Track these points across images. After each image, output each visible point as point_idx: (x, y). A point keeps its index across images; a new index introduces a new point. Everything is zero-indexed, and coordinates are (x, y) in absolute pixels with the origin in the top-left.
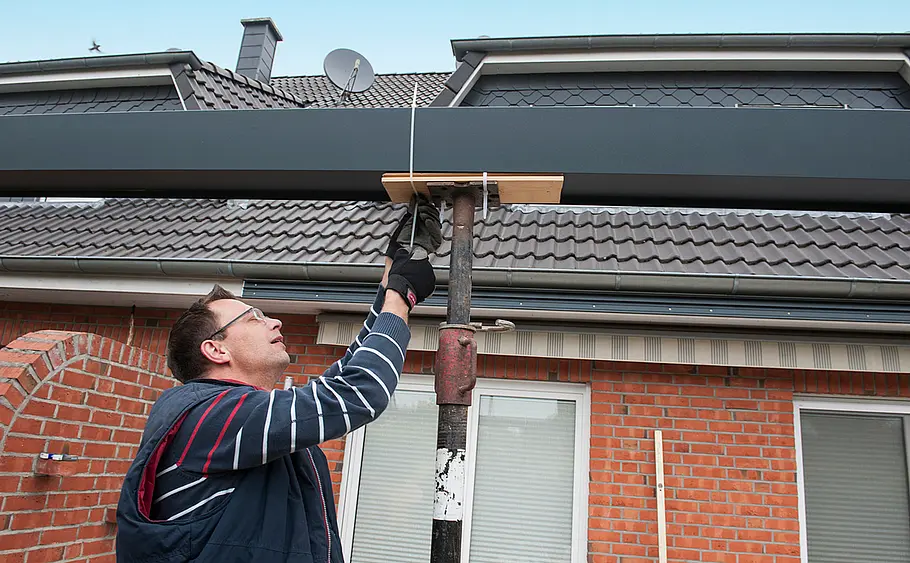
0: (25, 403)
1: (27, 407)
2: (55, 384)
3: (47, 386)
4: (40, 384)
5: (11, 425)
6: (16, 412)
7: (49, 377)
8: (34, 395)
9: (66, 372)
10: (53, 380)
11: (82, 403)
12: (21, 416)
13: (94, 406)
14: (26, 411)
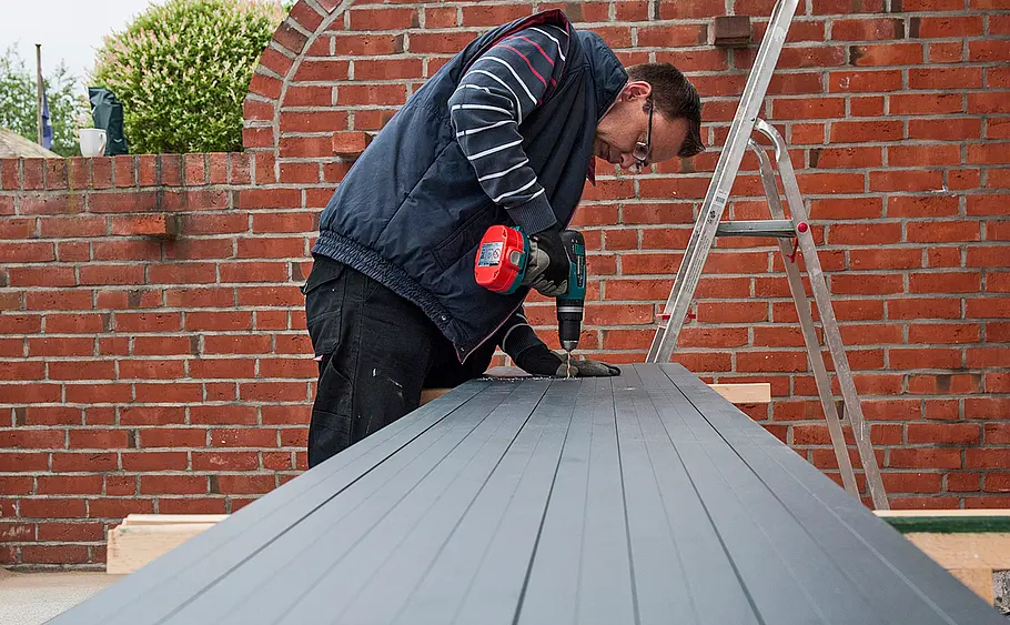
0: (295, 67)
1: (298, 72)
2: (338, 33)
3: (325, 40)
4: (312, 38)
5: (282, 98)
6: (285, 80)
7: (324, 25)
8: (307, 54)
9: (353, 13)
10: (332, 27)
11: (399, 50)
12: (296, 84)
13: (427, 52)
14: (298, 77)
